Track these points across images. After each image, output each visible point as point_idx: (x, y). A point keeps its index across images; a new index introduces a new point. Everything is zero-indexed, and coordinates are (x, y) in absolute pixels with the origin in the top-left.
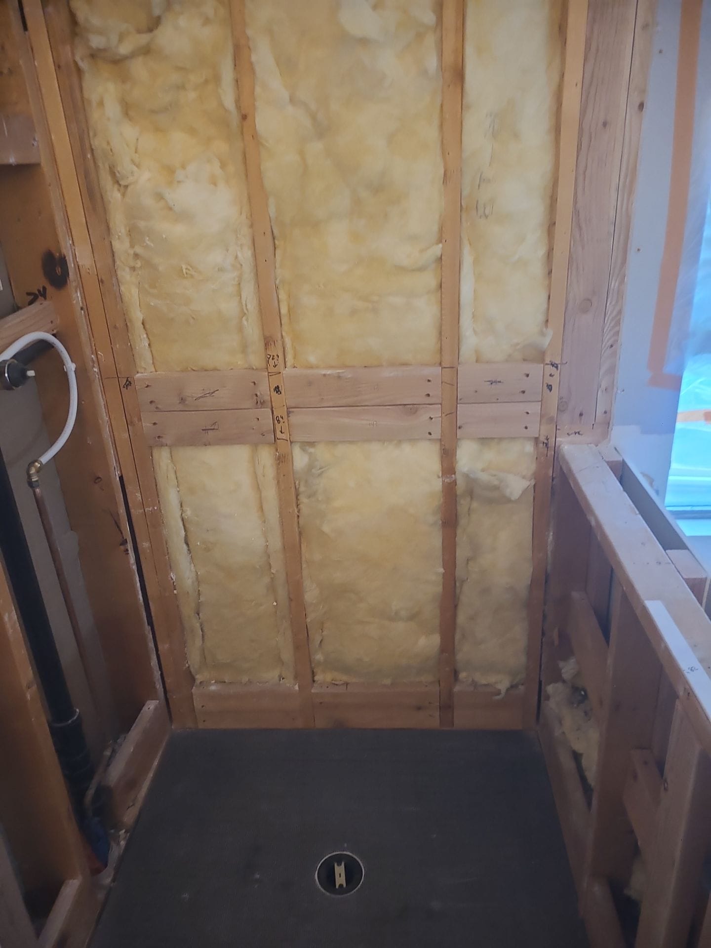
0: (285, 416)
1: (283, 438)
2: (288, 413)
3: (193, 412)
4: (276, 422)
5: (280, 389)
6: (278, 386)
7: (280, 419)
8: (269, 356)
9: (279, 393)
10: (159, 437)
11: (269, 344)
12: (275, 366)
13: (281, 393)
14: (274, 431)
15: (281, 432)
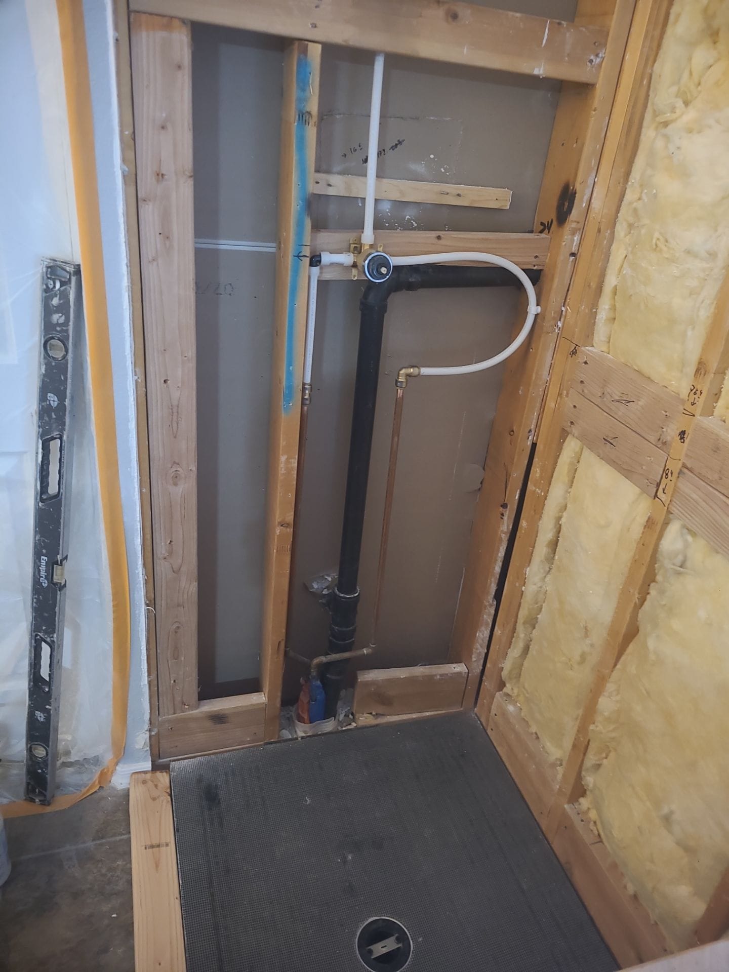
0: (675, 474)
1: (662, 499)
2: (680, 472)
3: (605, 414)
4: (664, 474)
5: (685, 436)
6: (685, 431)
7: (669, 474)
8: (692, 388)
9: (682, 441)
10: (572, 423)
11: (699, 373)
12: (693, 404)
13: (683, 442)
14: (658, 485)
15: (664, 491)
